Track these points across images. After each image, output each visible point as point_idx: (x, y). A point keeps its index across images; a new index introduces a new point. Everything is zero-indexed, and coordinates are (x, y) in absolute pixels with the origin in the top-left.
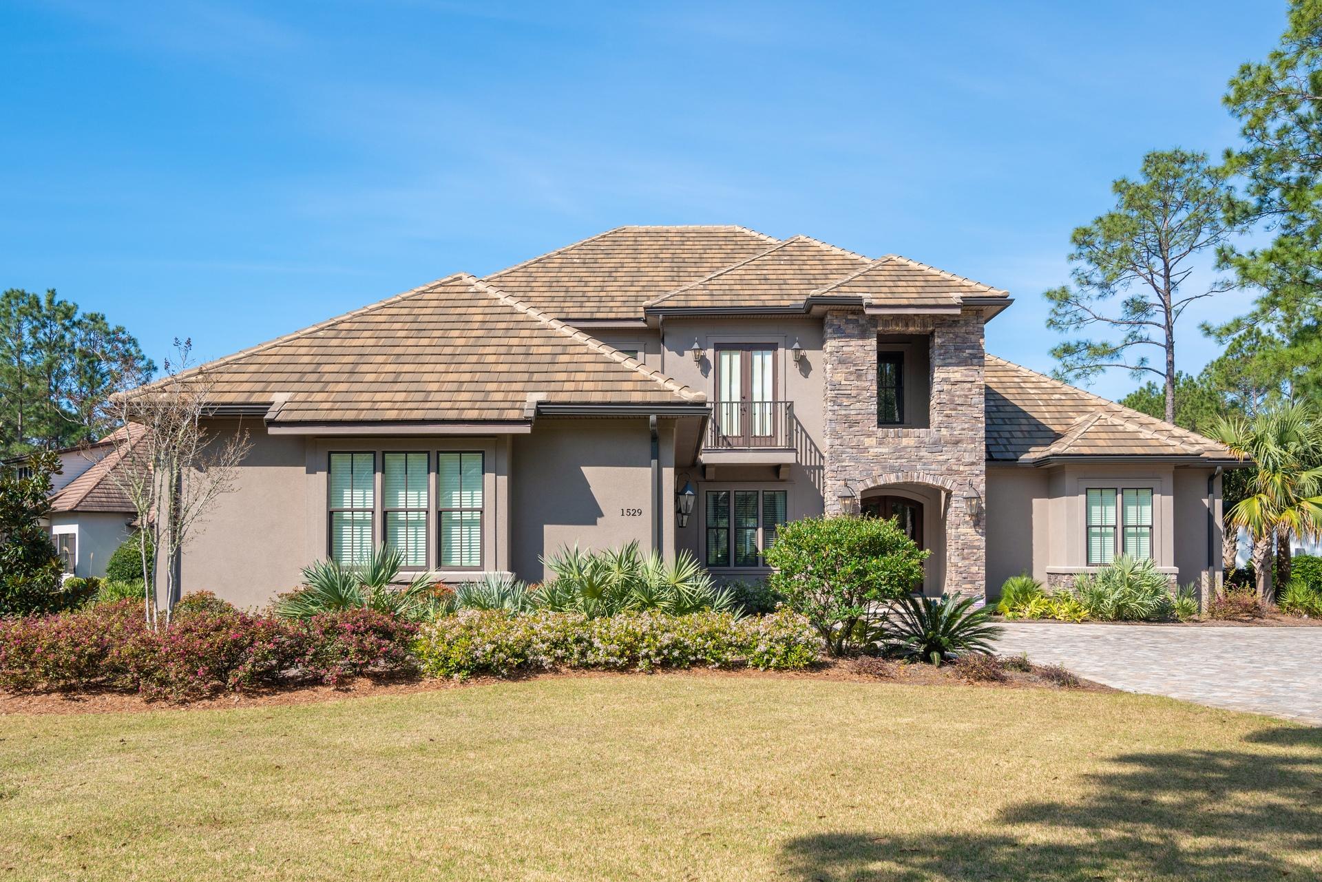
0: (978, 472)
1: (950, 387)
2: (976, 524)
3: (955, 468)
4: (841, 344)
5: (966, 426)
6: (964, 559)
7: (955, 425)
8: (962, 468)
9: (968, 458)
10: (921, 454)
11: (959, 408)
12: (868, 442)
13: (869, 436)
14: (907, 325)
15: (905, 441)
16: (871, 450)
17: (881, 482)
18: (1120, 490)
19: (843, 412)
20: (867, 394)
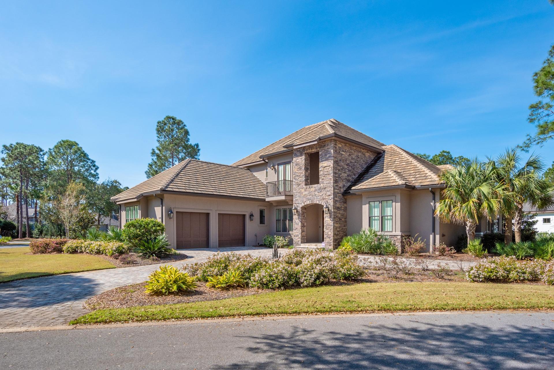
0: (331, 198)
1: (323, 169)
2: (330, 217)
3: (325, 197)
4: (296, 159)
5: (328, 182)
6: (327, 229)
7: (324, 182)
8: (326, 197)
9: (328, 193)
10: (316, 193)
11: (326, 176)
12: (303, 190)
13: (303, 188)
14: (312, 149)
15: (312, 189)
16: (303, 193)
17: (306, 204)
18: (380, 202)
19: (297, 181)
20: (302, 175)
